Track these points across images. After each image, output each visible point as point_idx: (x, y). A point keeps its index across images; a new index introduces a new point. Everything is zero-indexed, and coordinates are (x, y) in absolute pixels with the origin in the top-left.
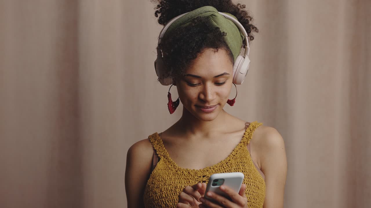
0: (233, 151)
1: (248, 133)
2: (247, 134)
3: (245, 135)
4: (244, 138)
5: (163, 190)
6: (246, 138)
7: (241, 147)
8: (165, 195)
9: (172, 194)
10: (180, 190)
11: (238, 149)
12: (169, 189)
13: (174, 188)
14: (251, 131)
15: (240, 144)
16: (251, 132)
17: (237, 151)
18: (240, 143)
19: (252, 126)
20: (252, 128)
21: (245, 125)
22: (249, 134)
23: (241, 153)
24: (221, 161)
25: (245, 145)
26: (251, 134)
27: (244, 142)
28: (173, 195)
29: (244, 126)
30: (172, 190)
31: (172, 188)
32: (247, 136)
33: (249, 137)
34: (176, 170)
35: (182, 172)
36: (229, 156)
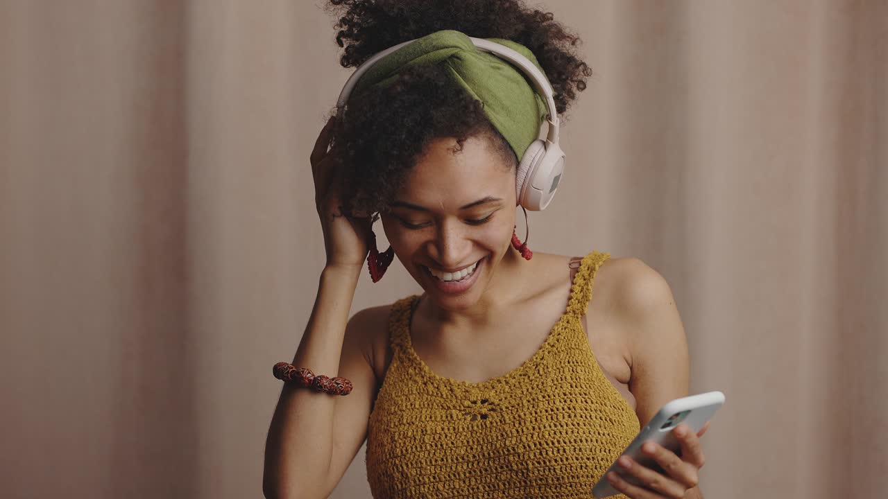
0: (550, 334)
1: (579, 286)
2: (577, 289)
3: (572, 294)
4: (572, 300)
5: (396, 439)
6: (577, 301)
7: (568, 322)
8: (402, 452)
9: (416, 448)
10: (432, 438)
11: (560, 328)
12: (410, 434)
13: (420, 433)
14: (584, 280)
15: (565, 316)
16: (587, 284)
17: (559, 334)
18: (566, 313)
19: (586, 268)
20: (586, 274)
21: (569, 270)
22: (583, 288)
23: (569, 338)
24: (525, 363)
25: (577, 318)
26: (588, 289)
27: (574, 311)
28: (419, 449)
29: (566, 271)
30: (415, 438)
31: (415, 433)
32: (580, 296)
33: (583, 297)
34: (425, 380)
35: (437, 388)
36: (540, 349)
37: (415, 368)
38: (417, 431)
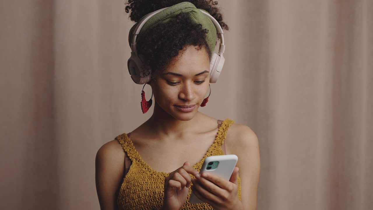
0: (208, 152)
1: (221, 132)
2: (220, 133)
3: (218, 135)
4: (217, 138)
5: (141, 196)
6: (219, 138)
7: (215, 147)
8: (144, 202)
9: (151, 200)
10: (159, 196)
11: (212, 149)
12: (147, 194)
13: (152, 194)
14: (223, 130)
15: (214, 144)
16: (224, 132)
17: (212, 152)
18: (214, 143)
19: (224, 125)
20: (224, 128)
21: (217, 124)
22: (222, 133)
23: (216, 154)
24: (197, 163)
25: (219, 145)
26: (224, 134)
27: (218, 142)
28: (153, 201)
30: (150, 196)
31: (150, 194)
32: (221, 136)
33: (222, 137)
34: (151, 173)
35: (158, 176)
36: (204, 158)
37: (145, 168)
38: (151, 193)
